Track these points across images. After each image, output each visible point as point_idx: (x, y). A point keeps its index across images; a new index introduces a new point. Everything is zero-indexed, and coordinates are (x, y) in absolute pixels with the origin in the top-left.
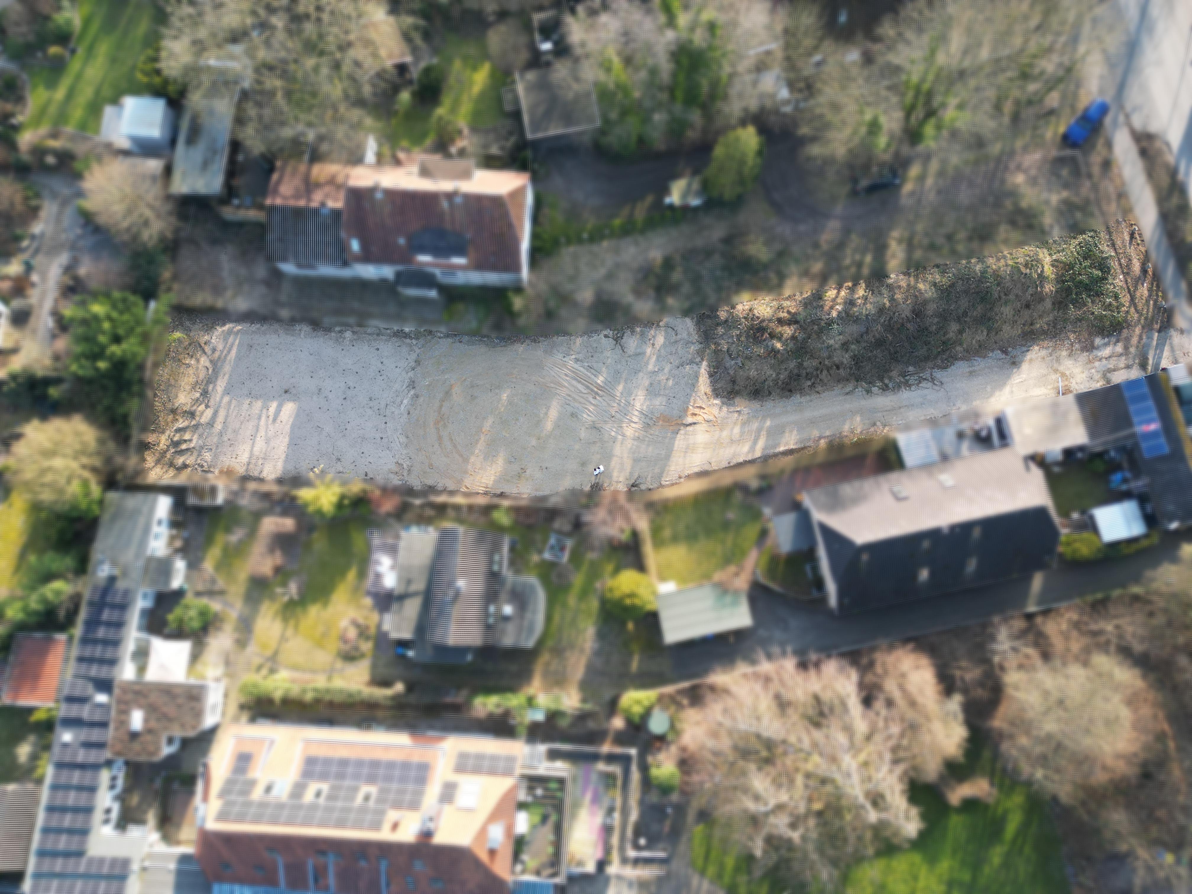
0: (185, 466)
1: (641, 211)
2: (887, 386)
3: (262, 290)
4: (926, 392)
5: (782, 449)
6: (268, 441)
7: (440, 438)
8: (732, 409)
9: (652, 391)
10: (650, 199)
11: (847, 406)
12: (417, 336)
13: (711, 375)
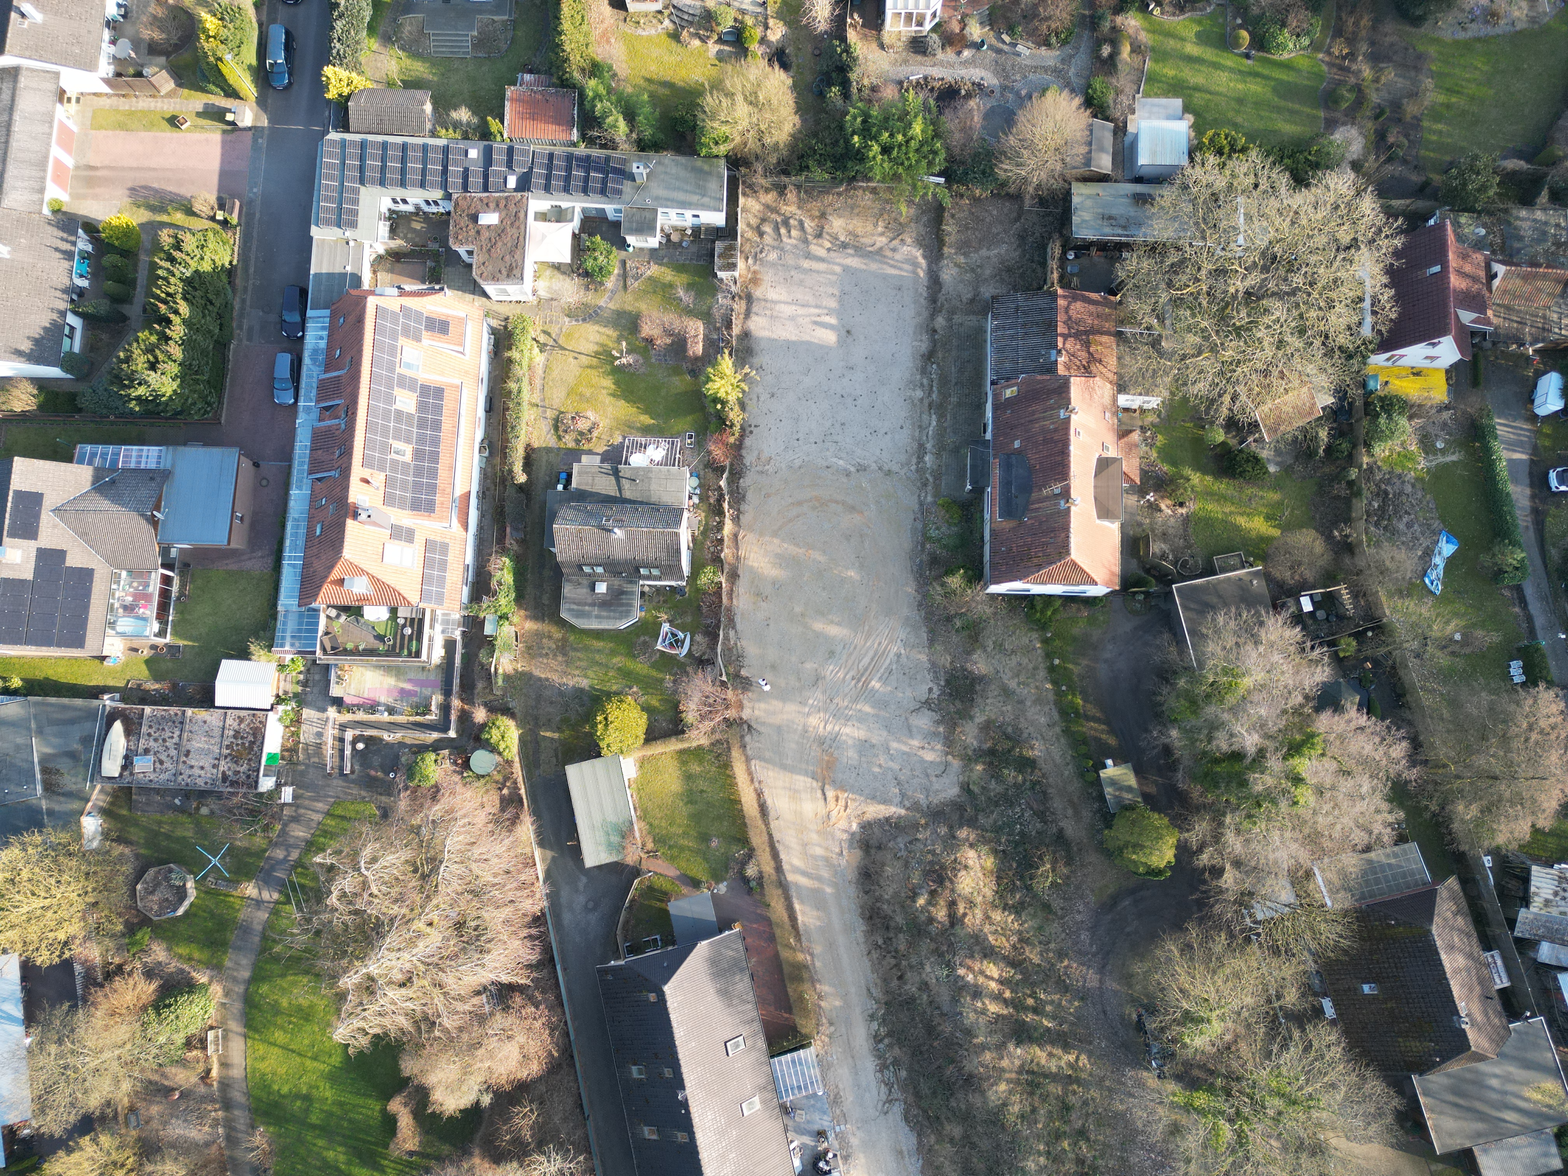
0: (761, 234)
1: (1094, 729)
2: (881, 1041)
3: (967, 295)
4: (875, 1092)
5: (797, 906)
6: (792, 318)
7: (800, 503)
8: (845, 845)
9: (864, 746)
10: (1112, 741)
11: (853, 990)
12: (920, 471)
13: (887, 819)
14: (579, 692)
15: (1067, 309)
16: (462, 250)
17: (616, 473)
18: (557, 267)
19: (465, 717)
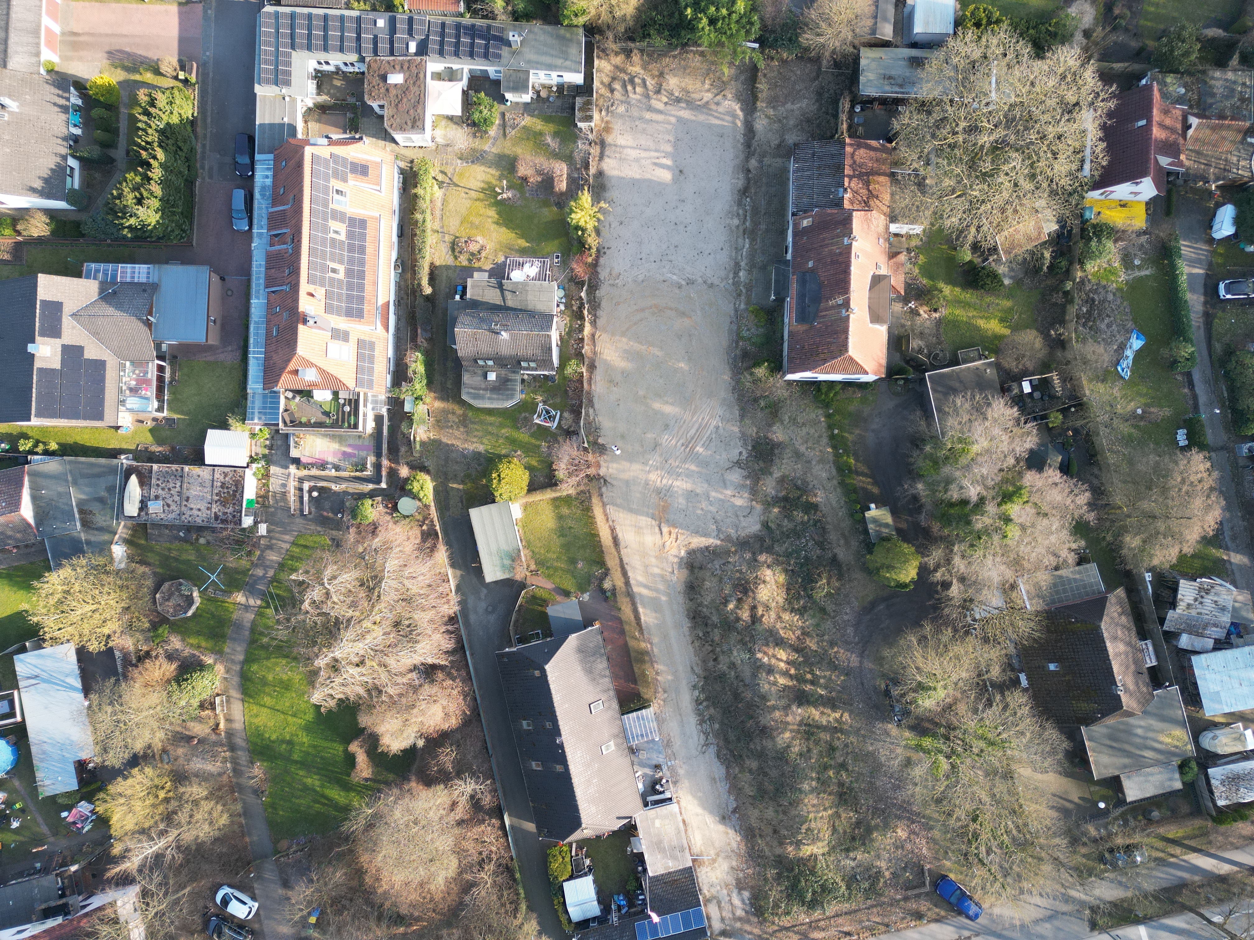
0: (612, 91)
1: (863, 482)
2: (701, 704)
3: (775, 142)
4: (696, 738)
5: (641, 610)
6: (637, 160)
7: (643, 310)
8: (676, 566)
9: (691, 495)
10: (875, 490)
11: (681, 668)
12: (736, 284)
13: (707, 548)
14: (477, 455)
15: (853, 155)
16: (375, 105)
17: (500, 286)
18: (451, 118)
19: (393, 473)
